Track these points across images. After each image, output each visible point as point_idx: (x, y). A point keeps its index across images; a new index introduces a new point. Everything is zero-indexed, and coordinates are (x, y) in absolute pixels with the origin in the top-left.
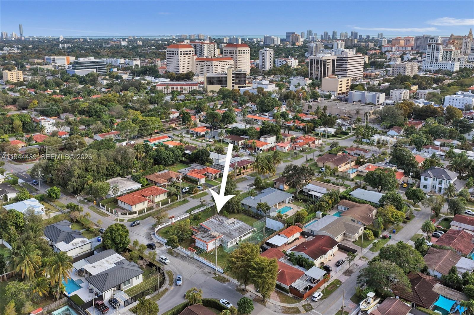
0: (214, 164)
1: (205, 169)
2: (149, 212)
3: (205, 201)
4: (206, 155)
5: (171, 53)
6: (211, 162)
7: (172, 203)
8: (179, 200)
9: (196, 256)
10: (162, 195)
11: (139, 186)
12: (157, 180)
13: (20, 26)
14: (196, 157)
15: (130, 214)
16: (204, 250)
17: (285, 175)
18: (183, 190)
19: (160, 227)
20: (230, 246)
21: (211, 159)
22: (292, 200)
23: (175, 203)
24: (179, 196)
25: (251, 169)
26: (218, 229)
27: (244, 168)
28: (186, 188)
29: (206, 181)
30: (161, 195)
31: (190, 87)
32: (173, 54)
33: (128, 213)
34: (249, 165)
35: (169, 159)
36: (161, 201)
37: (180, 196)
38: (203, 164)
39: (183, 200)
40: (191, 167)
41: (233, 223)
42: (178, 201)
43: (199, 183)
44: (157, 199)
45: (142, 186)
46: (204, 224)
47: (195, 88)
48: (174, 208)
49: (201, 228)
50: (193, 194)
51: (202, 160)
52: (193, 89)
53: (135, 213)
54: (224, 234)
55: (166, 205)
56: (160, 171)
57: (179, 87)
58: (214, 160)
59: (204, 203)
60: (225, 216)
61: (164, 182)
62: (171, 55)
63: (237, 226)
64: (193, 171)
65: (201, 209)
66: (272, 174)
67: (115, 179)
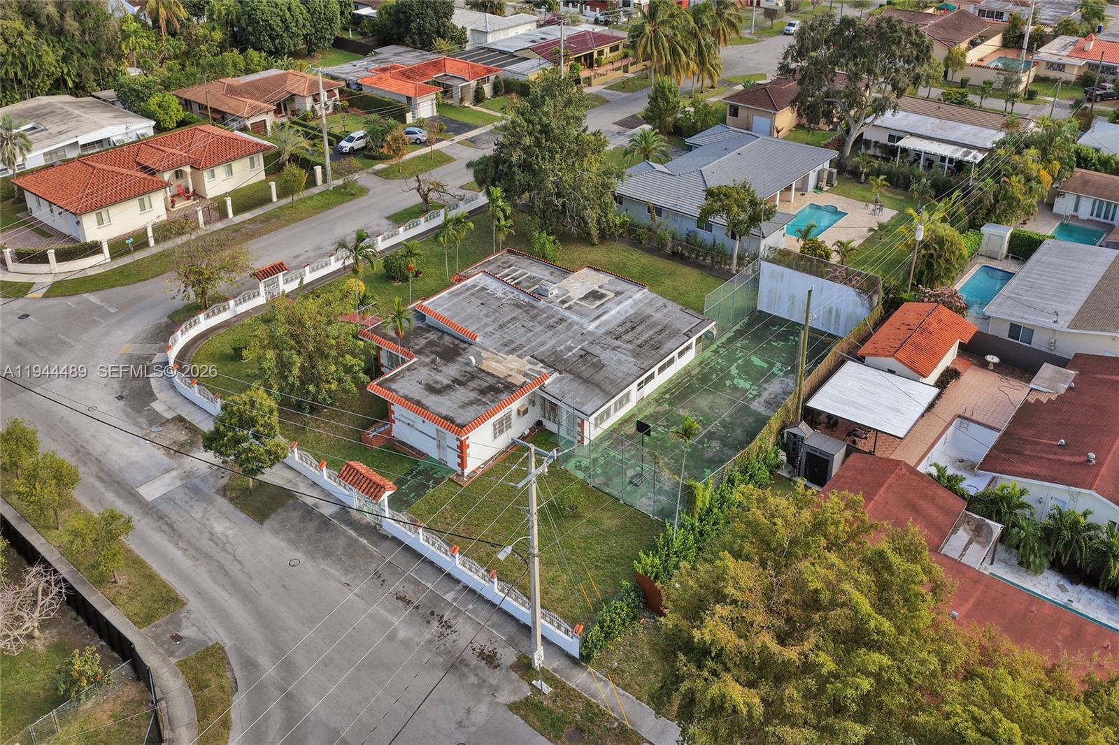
0: (468, 47)
1: (437, 65)
2: (168, 245)
3: (438, 187)
4: (436, 12)
6: (459, 38)
7: (285, 201)
8: (320, 186)
9: (393, 524)
10: (241, 167)
11: (145, 127)
12: (228, 105)
14: (398, 23)
15: (63, 256)
16: (442, 463)
17: (793, 66)
18: (343, 143)
19: (204, 323)
20: (592, 432)
21: (455, 27)
22: (830, 174)
23: (301, 200)
24: (318, 169)
25: (617, 65)
26: (516, 333)
27: (590, 62)
28: (356, 134)
29: (438, 106)
30: (236, 166)
33: (51, 254)
34: (607, 50)
35: (287, 28)
36: (231, 194)
37: (324, 168)
38: (425, 45)
39: (339, 187)
40: (380, 56)
41: (594, 295)
42: (314, 191)
43: (409, 117)
44: (218, 184)
45: (159, 129)
46: (440, 305)
48: (294, 220)
49: (419, 331)
50: (387, 158)
51: (420, 31)
53: (95, 249)
54: (554, 362)
55: (258, 212)
56: (248, 71)
58: (468, 33)
59: (433, 196)
60: (542, 258)
61: (256, 111)
63: (617, 311)
64: (384, 70)
65: (423, 225)
66: (707, 82)
67: (43, 100)
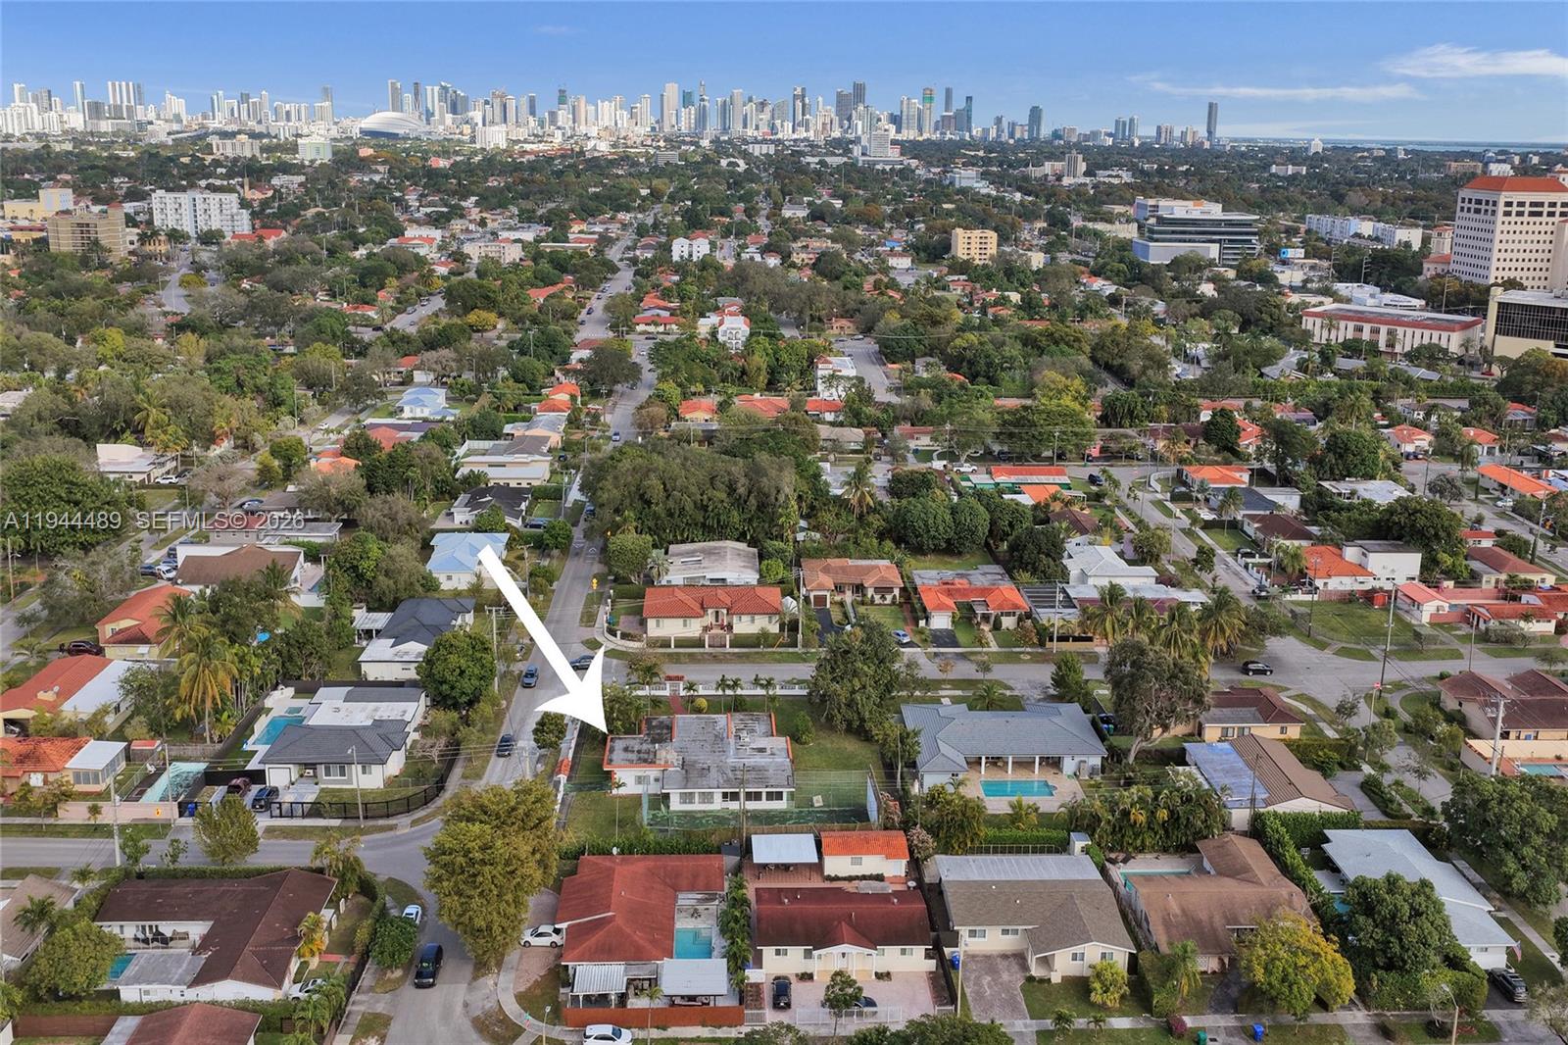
2: (682, 650)
5: (1473, 206)
8: (796, 649)
13: (1211, 106)
23: (774, 652)
26: (695, 746)
29: (954, 623)
30: (756, 617)
31: (1418, 332)
32: (1478, 211)
33: (619, 633)
39: (804, 653)
40: (969, 572)
42: (791, 650)
44: (743, 626)
45: (760, 582)
47: (1435, 340)
52: (1426, 341)
53: (640, 638)
55: (744, 650)
57: (1367, 327)
58: (1076, 572)
62: (1472, 215)
63: (756, 760)
64: (945, 584)
